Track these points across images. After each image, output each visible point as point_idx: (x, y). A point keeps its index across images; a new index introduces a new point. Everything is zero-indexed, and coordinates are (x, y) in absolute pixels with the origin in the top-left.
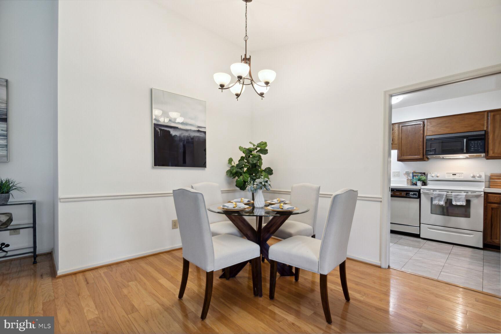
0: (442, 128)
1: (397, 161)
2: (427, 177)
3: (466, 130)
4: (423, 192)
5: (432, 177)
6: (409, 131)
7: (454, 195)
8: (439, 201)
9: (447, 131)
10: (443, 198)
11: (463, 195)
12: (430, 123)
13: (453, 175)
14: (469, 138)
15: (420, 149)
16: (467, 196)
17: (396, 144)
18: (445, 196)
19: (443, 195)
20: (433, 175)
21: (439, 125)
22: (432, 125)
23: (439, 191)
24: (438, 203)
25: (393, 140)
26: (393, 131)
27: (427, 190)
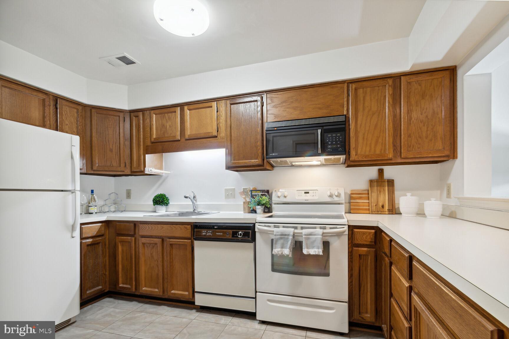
0: (288, 110)
1: (226, 169)
2: (270, 198)
3: (320, 113)
4: (258, 229)
5: (279, 197)
6: (241, 114)
7: (305, 235)
8: (282, 247)
9: (295, 115)
10: (288, 242)
11: (318, 235)
12: (271, 100)
13: (305, 193)
14: (325, 128)
15: (259, 148)
16: (324, 235)
17: (223, 138)
18: (291, 237)
19: (288, 235)
20: (279, 194)
21: (284, 104)
22: (273, 104)
23: (284, 227)
24: (280, 253)
25: (219, 130)
26: (217, 112)
27: (265, 226)
